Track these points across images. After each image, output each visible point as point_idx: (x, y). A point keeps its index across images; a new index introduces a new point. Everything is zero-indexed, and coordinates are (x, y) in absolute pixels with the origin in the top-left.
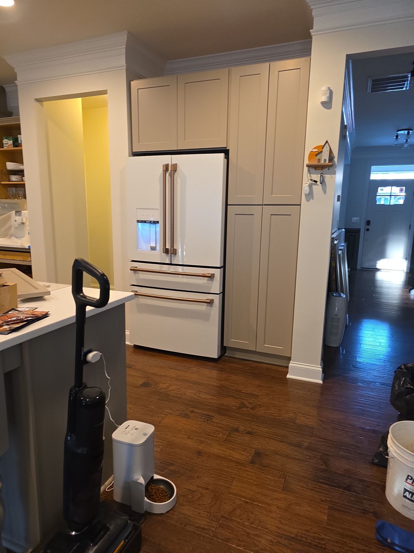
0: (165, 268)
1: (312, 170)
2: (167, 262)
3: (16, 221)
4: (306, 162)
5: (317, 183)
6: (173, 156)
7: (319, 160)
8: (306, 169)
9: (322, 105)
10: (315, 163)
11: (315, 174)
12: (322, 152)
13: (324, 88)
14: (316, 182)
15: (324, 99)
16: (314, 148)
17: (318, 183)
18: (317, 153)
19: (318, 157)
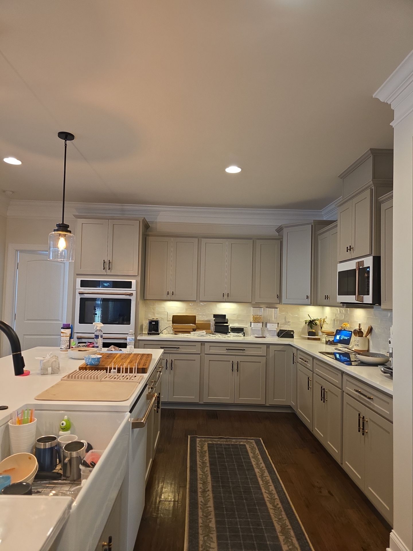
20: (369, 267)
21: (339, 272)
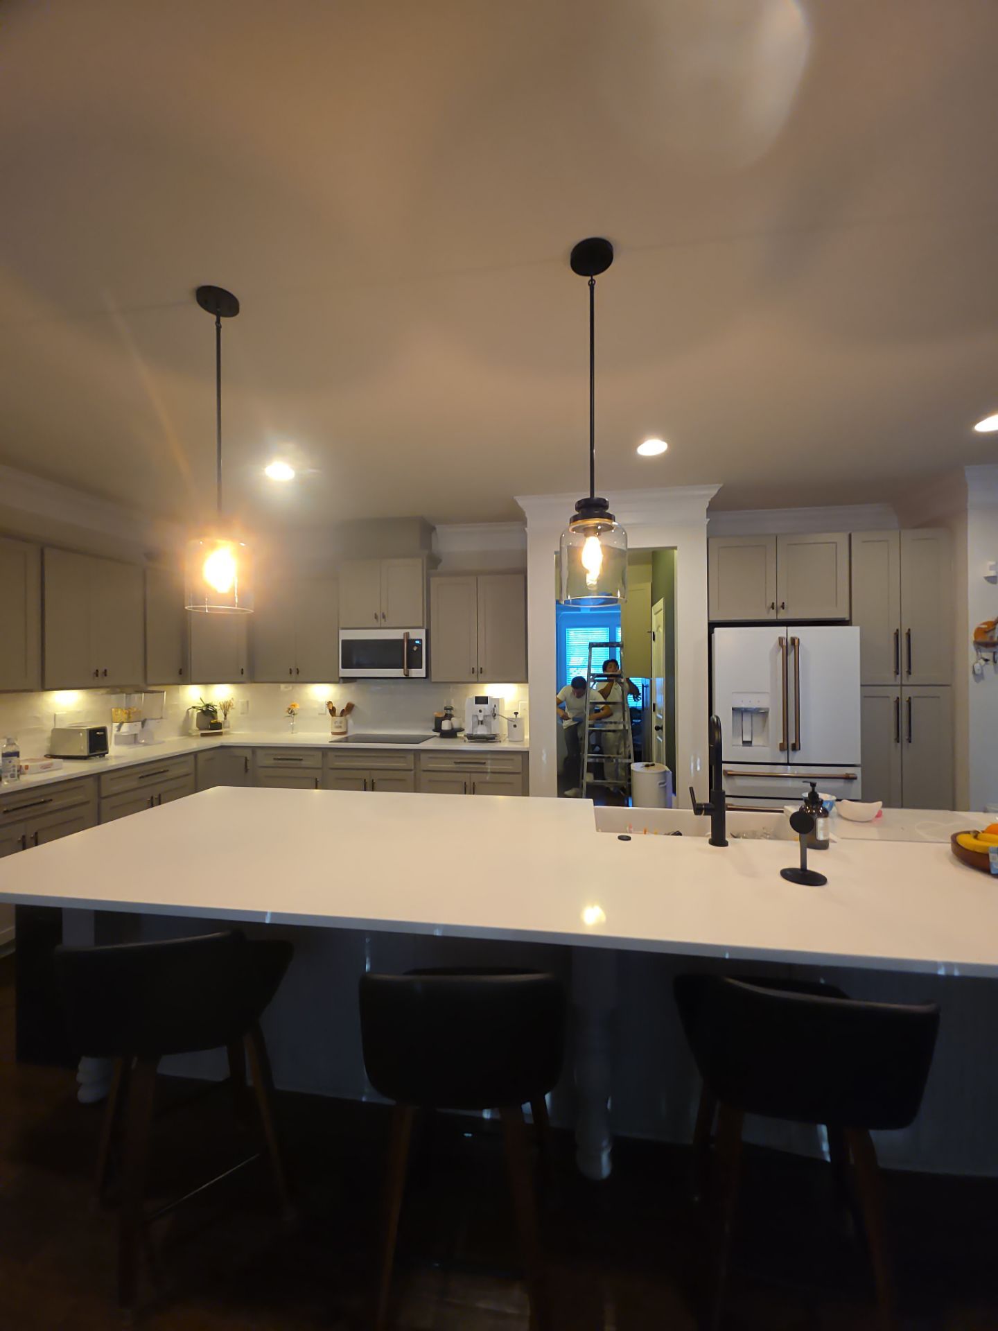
0: (779, 770)
1: (983, 648)
2: (784, 760)
3: (480, 711)
4: (971, 638)
5: (989, 662)
6: (789, 628)
7: (992, 637)
8: (971, 648)
9: (988, 581)
10: (987, 639)
11: (984, 652)
12: (995, 629)
13: (992, 563)
14: (986, 660)
15: (992, 573)
16: (984, 624)
17: (991, 663)
18: (987, 630)
19: (990, 634)
20: (421, 640)
21: (343, 641)
